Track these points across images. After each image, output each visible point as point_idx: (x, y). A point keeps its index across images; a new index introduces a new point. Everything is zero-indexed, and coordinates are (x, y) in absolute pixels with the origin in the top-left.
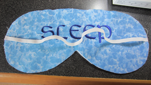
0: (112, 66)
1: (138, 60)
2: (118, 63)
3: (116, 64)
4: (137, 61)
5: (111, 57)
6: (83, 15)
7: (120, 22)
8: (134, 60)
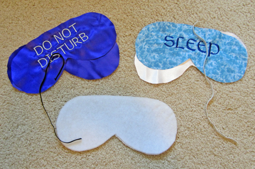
0: (214, 75)
1: (236, 75)
2: (220, 74)
3: (218, 74)
4: (234, 76)
5: (215, 68)
6: (199, 32)
7: (228, 43)
8: (233, 74)
